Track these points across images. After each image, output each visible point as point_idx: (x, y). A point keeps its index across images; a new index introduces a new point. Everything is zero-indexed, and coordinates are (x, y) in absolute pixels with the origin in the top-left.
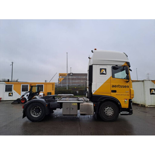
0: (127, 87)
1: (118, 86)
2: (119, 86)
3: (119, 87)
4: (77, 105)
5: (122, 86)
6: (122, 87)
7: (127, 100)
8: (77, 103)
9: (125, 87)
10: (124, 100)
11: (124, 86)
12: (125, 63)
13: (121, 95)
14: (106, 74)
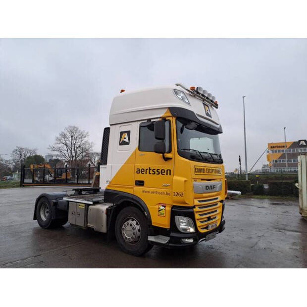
0: (166, 173)
1: (148, 171)
2: (150, 169)
3: (150, 173)
4: (84, 207)
5: (155, 171)
6: (156, 173)
7: (165, 207)
8: (84, 205)
9: (162, 172)
10: (157, 207)
11: (160, 171)
12: (166, 110)
13: (152, 193)
14: (128, 144)
